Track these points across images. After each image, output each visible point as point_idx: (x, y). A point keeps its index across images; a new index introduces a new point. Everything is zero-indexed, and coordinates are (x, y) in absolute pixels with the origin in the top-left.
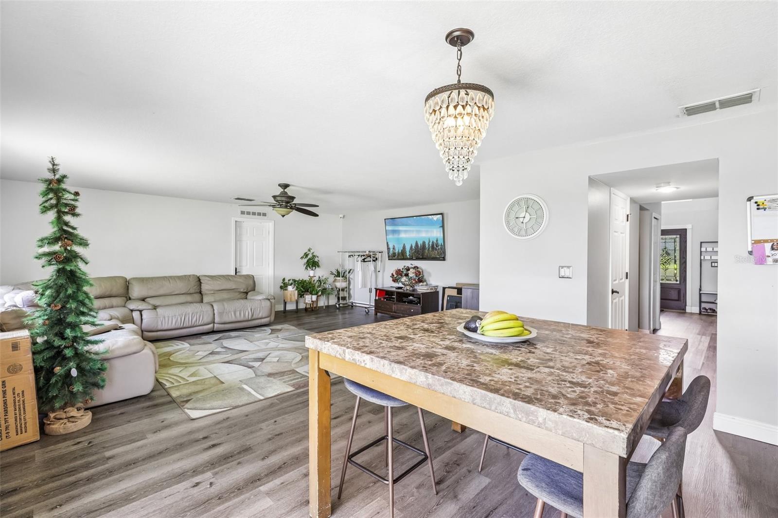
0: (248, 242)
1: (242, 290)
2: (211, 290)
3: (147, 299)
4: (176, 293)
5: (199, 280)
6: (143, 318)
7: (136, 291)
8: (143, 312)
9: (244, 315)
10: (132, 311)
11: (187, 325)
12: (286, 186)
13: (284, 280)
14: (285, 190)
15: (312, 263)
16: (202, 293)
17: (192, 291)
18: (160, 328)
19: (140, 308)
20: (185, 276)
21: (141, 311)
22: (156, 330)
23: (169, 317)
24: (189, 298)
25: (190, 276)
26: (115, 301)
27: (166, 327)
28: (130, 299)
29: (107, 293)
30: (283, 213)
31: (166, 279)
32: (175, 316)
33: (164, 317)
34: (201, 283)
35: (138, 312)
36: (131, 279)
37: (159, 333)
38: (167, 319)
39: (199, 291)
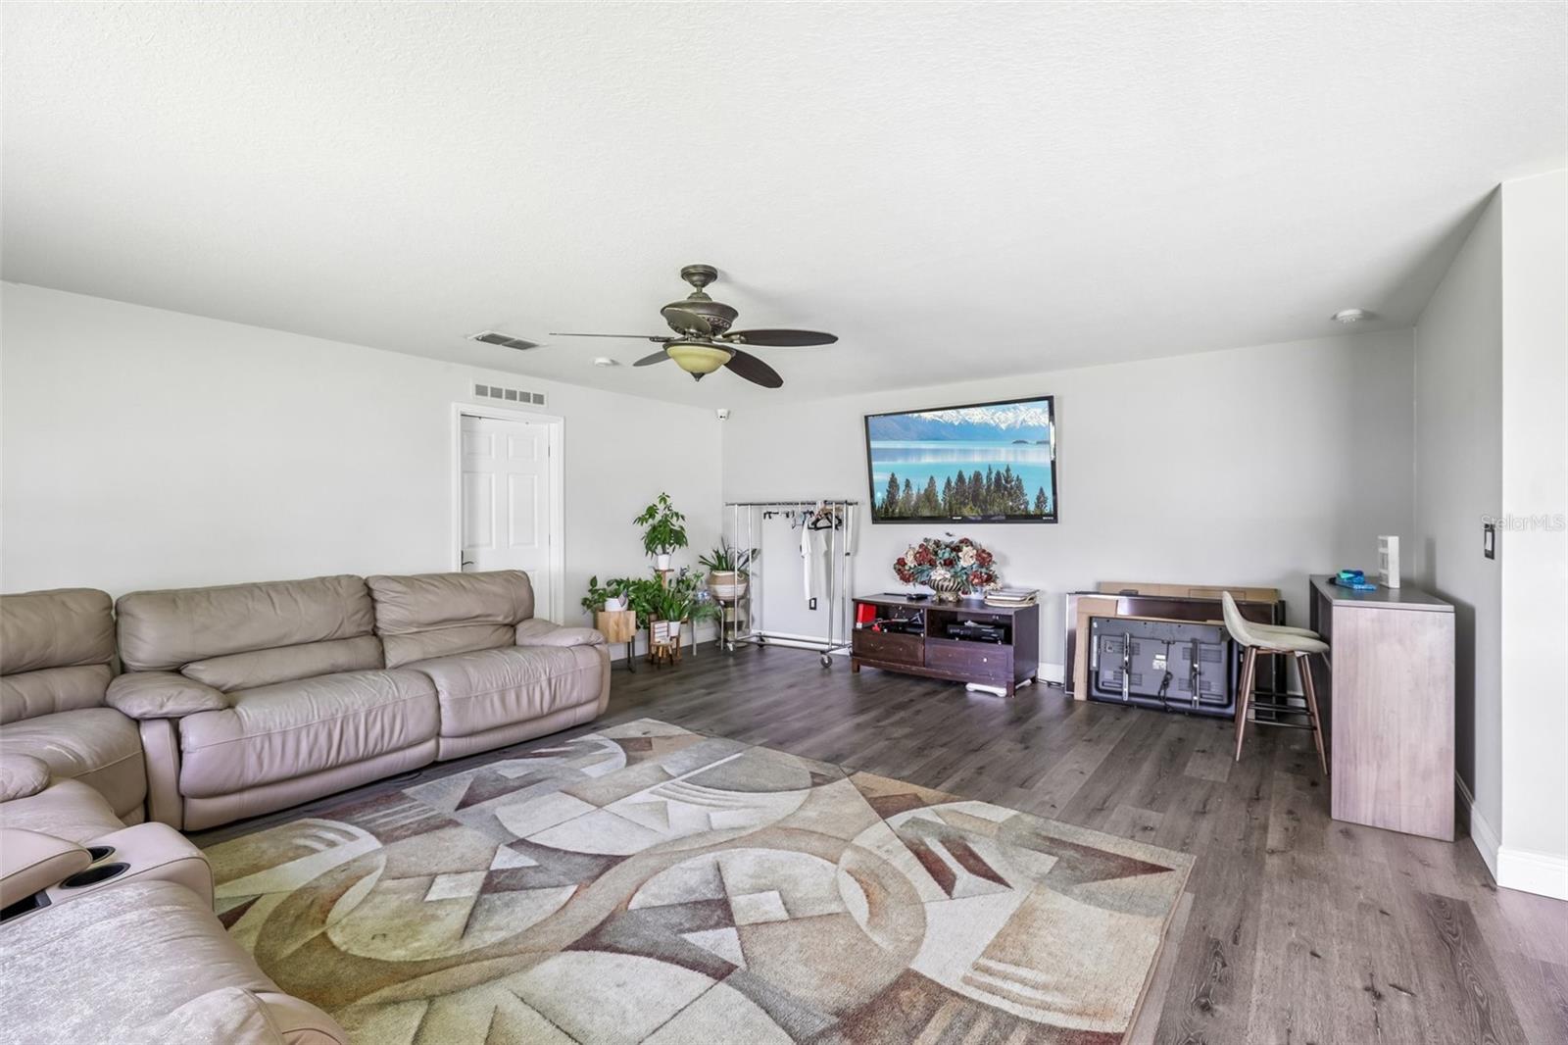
0: (493, 476)
1: (500, 619)
2: (410, 624)
3: (192, 666)
4: (296, 639)
5: (368, 592)
6: (182, 747)
7: (147, 641)
8: (184, 725)
9: (530, 701)
10: (137, 722)
11: (352, 754)
12: (709, 275)
13: (594, 581)
14: (704, 290)
15: (663, 534)
16: (380, 633)
17: (349, 629)
18: (252, 775)
19: (171, 708)
20: (323, 580)
21: (174, 722)
23: (284, 733)
24: (340, 655)
25: (337, 579)
26: (62, 685)
27: (275, 770)
28: (124, 669)
31: (257, 591)
32: (308, 726)
33: (269, 736)
34: (374, 601)
35: (165, 727)
36: (129, 597)
37: (248, 797)
38: (277, 741)
39: (369, 628)
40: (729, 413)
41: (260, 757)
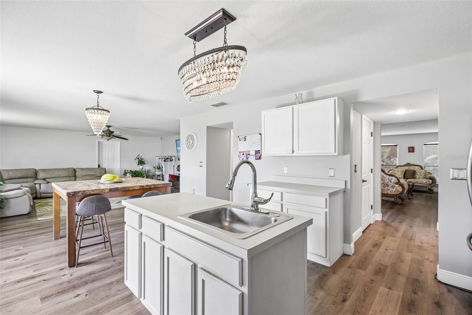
0: (106, 152)
1: (98, 175)
2: (81, 175)
3: (46, 179)
4: (61, 176)
5: (75, 171)
6: (41, 187)
7: (41, 175)
8: (41, 185)
10: (36, 184)
13: (125, 170)
14: (109, 128)
15: (141, 162)
16: (76, 176)
17: (70, 175)
19: (40, 182)
20: (68, 168)
21: (40, 184)
22: (48, 192)
24: (68, 179)
25: (70, 168)
26: (29, 180)
28: (37, 179)
29: (25, 176)
30: (108, 139)
31: (57, 170)
34: (76, 172)
35: (39, 185)
36: (39, 170)
39: (74, 175)
40: (161, 138)
41: (50, 189)
